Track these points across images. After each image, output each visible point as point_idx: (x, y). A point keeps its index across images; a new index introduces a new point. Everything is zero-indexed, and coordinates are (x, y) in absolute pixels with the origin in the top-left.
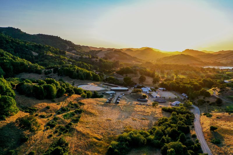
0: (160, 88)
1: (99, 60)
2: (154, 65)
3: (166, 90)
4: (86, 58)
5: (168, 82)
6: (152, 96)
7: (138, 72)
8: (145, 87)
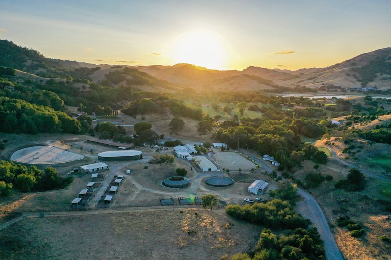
0: (215, 145)
1: (89, 86)
2: (198, 94)
3: (228, 149)
4: (61, 83)
5: (229, 128)
6: (199, 167)
7: (167, 109)
8: (182, 145)
